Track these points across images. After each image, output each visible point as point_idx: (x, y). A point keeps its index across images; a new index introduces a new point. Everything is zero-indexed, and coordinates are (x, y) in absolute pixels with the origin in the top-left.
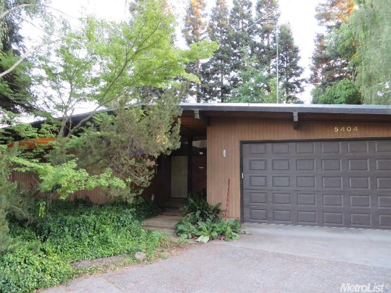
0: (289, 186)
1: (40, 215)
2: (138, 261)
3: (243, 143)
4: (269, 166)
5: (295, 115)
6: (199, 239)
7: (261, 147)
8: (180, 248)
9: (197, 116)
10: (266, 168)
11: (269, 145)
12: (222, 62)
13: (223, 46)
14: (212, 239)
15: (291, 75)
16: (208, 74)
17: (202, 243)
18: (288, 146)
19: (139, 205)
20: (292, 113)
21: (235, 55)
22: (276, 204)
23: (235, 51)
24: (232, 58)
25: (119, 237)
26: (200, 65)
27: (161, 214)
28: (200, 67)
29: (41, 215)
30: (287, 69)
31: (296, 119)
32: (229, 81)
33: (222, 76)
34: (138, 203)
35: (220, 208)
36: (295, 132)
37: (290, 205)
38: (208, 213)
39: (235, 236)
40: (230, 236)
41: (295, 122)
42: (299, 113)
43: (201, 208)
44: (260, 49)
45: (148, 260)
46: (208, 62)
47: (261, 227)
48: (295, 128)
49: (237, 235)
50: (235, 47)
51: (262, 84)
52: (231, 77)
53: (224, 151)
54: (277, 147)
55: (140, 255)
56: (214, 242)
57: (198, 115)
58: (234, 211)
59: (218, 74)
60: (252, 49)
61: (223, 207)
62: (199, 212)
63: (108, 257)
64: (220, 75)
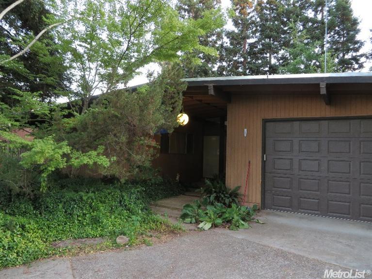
0: (318, 171)
1: (41, 190)
2: (118, 246)
3: (265, 121)
4: (296, 147)
5: (323, 86)
6: (201, 225)
7: (287, 126)
8: (175, 233)
9: (212, 92)
10: (292, 150)
11: (297, 124)
12: (270, 40)
13: (272, 23)
14: (215, 226)
15: (348, 51)
16: (255, 54)
17: (202, 230)
18: (319, 125)
19: (157, 184)
20: (318, 85)
21: (285, 32)
22: (301, 191)
23: (286, 28)
24: (282, 36)
25: (113, 217)
26: (247, 45)
27: (183, 194)
28: (247, 47)
29: (43, 190)
30: (343, 43)
31: (323, 91)
32: (278, 60)
33: (270, 55)
34: (157, 182)
35: (239, 192)
36: (328, 107)
37: (319, 193)
38: (225, 196)
39: (243, 225)
40: (238, 225)
41: (323, 95)
42: (327, 84)
43: (218, 191)
44: (313, 24)
45: (130, 245)
46: (256, 42)
47: (282, 216)
48: (327, 104)
49: (246, 224)
50: (285, 24)
51: (314, 61)
52: (280, 56)
53: (245, 130)
54: (306, 126)
55: (122, 238)
56: (217, 230)
57: (212, 90)
58: (254, 196)
59: (266, 54)
60: (303, 25)
61: (242, 191)
62: (215, 195)
63: (92, 237)
64: (268, 55)
